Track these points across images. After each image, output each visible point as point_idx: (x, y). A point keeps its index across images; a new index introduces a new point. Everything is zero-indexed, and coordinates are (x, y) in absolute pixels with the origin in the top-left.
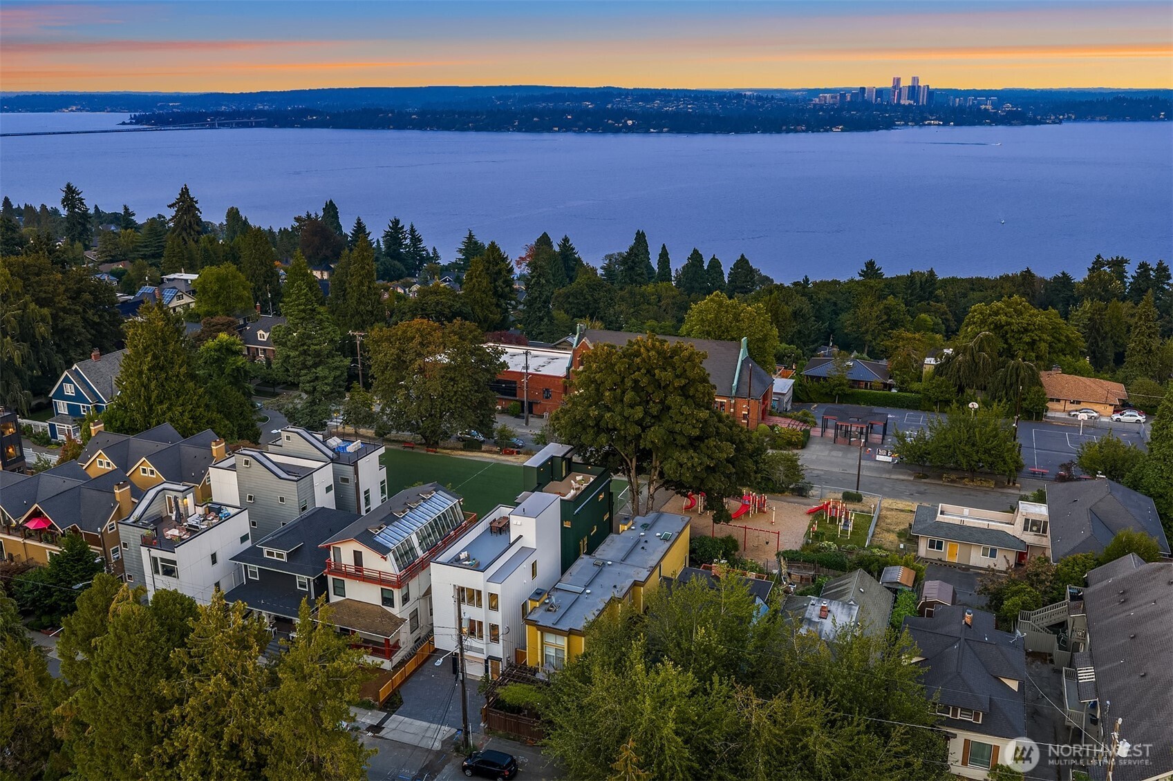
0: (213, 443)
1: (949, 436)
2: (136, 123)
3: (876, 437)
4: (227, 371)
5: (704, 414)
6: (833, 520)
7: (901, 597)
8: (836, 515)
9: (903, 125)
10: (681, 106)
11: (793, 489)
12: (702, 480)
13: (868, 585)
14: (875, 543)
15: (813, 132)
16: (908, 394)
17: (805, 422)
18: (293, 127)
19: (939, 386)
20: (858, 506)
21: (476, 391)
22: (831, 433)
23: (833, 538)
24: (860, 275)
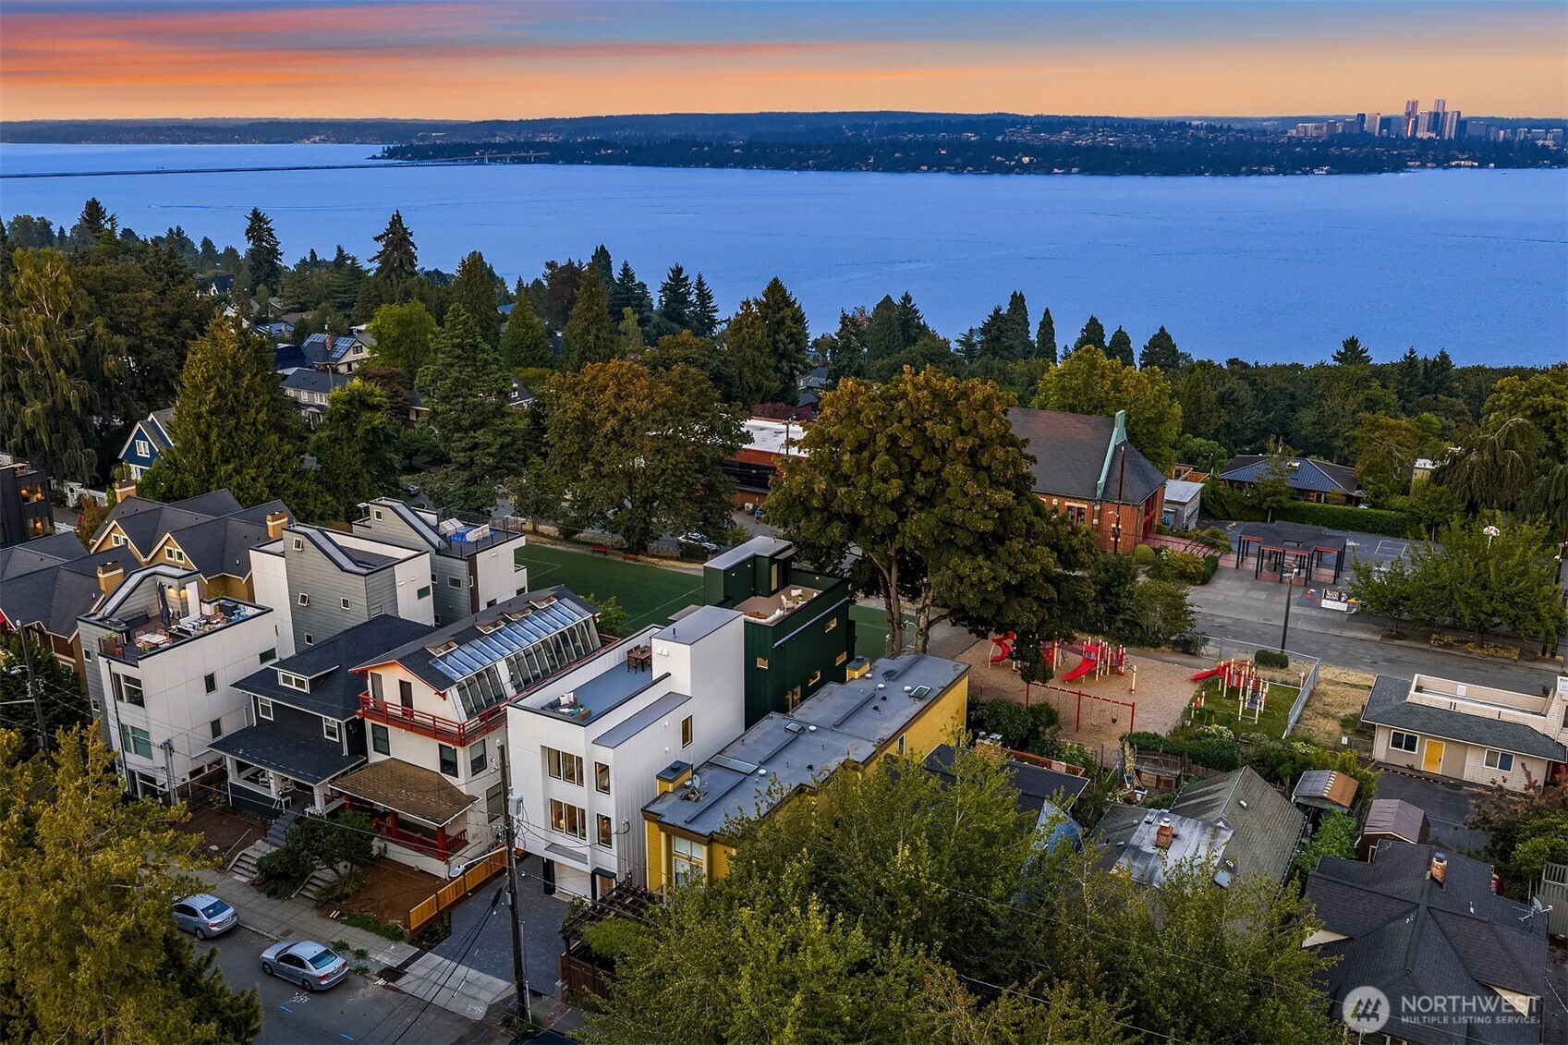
0: (269, 517)
1: (1443, 569)
2: (388, 158)
3: (1327, 574)
4: (360, 432)
5: (1003, 497)
6: (1233, 692)
7: (1327, 824)
8: (1239, 684)
9: (1419, 167)
10: (1099, 139)
11: (1176, 641)
12: (999, 607)
13: (1257, 795)
14: (1299, 733)
15: (1285, 174)
16: (1384, 512)
17: (1213, 546)
18: (581, 163)
19: (1437, 501)
20: (1279, 675)
21: (697, 471)
22: (1251, 563)
23: (1229, 721)
24: (1335, 359)
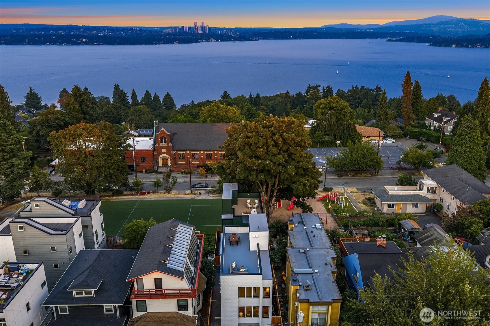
9: (201, 41)
10: (107, 33)
19: (319, 136)
24: (222, 98)
